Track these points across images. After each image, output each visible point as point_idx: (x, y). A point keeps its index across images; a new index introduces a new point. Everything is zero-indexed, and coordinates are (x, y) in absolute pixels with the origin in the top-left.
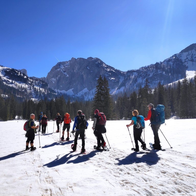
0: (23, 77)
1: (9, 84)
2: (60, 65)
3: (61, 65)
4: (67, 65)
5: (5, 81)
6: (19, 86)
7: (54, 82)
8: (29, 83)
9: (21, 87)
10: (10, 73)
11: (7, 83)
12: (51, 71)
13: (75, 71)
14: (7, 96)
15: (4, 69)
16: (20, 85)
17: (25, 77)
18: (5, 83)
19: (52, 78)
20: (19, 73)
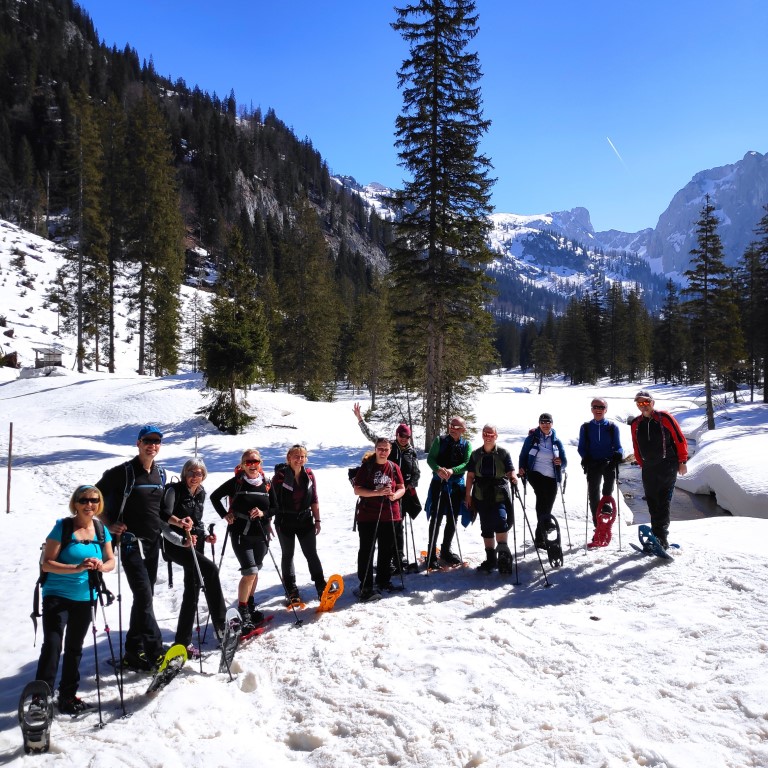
0: (571, 254)
1: (534, 278)
2: (705, 183)
3: (707, 180)
4: (728, 182)
5: (524, 271)
6: (561, 281)
7: (678, 249)
8: (590, 270)
9: (568, 283)
10: (537, 246)
11: (529, 276)
12: (669, 209)
13: (755, 202)
14: (532, 319)
15: (520, 235)
16: (564, 280)
17: (579, 251)
18: (524, 278)
19: (674, 232)
20: (562, 240)
